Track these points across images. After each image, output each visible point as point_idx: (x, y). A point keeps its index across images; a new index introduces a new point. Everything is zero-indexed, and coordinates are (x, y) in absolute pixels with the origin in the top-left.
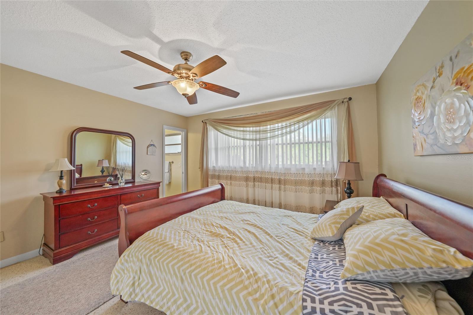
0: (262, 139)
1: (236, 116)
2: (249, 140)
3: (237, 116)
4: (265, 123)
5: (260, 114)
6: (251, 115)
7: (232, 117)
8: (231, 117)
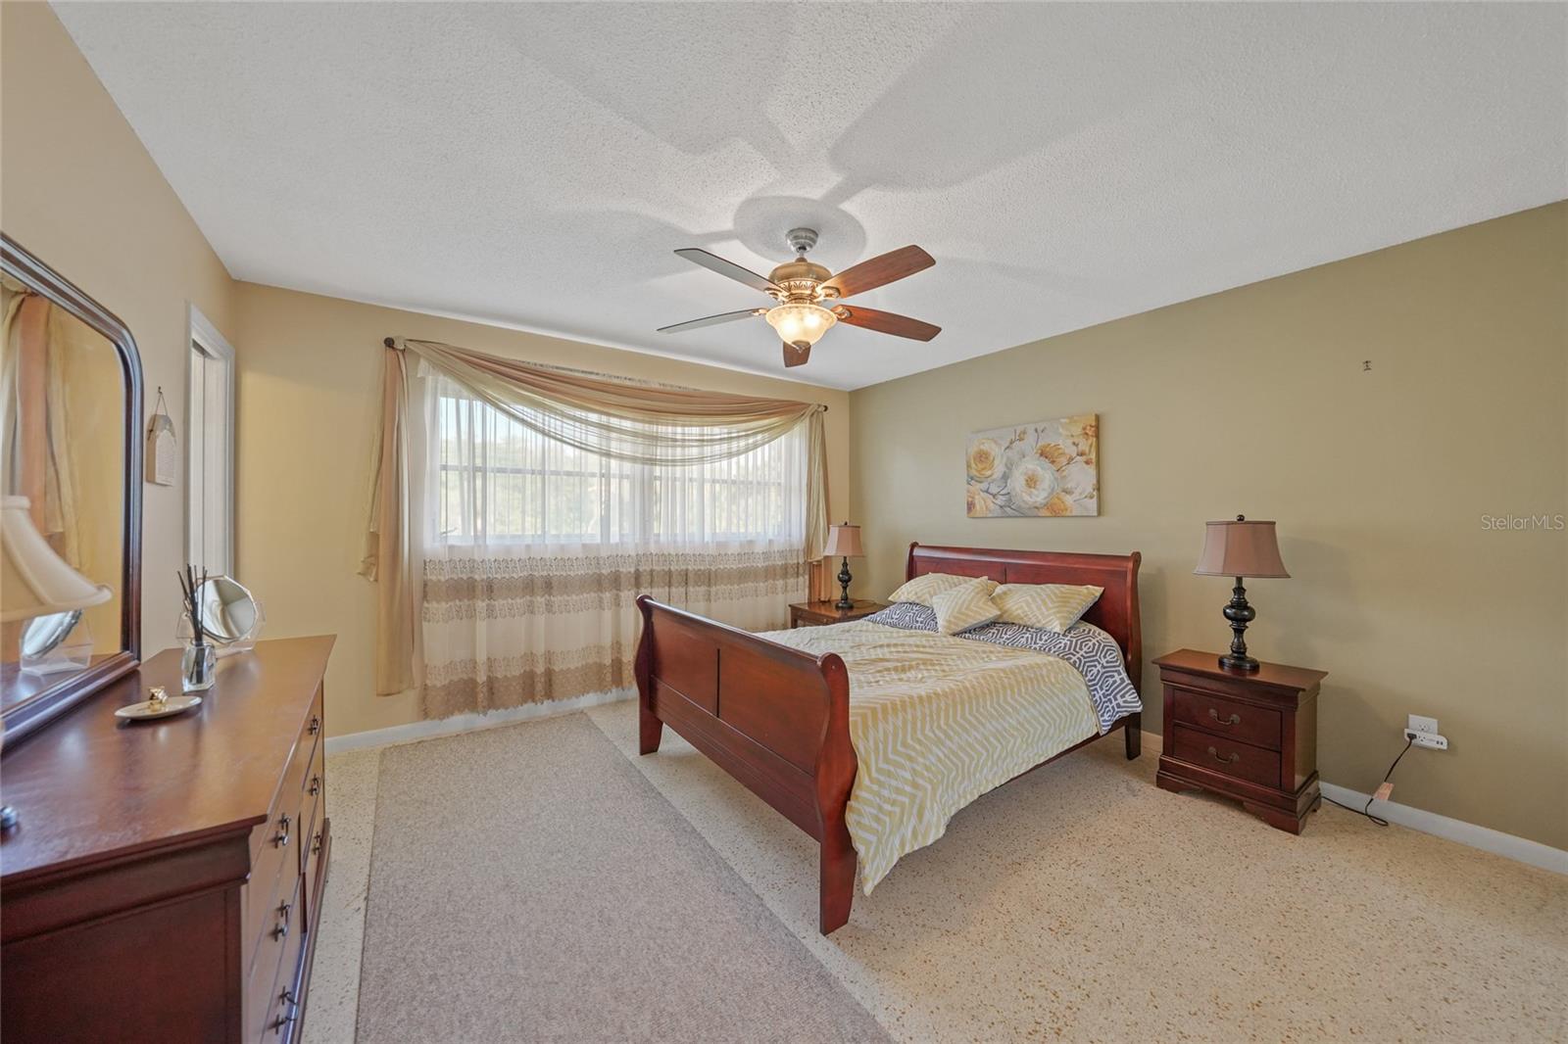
0: (661, 460)
1: (571, 370)
2: (621, 457)
3: (578, 371)
4: (671, 417)
5: (657, 386)
6: (628, 383)
7: (557, 368)
8: (552, 367)
